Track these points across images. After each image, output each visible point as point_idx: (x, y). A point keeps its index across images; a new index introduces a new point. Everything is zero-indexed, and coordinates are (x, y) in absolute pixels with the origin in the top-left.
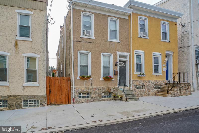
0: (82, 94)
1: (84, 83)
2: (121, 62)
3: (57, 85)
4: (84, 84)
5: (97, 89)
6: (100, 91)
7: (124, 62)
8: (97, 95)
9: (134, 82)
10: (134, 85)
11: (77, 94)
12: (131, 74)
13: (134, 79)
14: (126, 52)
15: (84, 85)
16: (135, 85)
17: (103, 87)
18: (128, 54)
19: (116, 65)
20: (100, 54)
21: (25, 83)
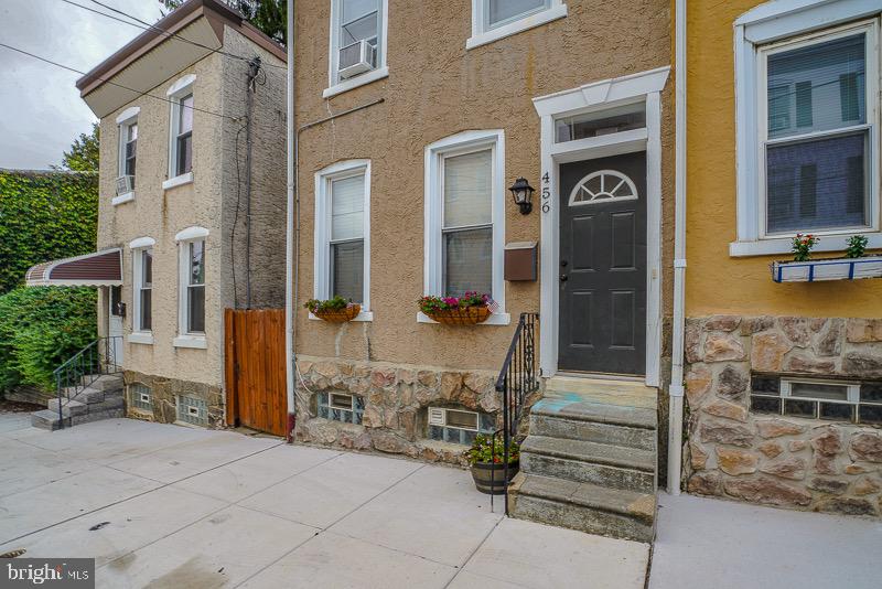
0: (335, 397)
1: (338, 339)
2: (602, 173)
3: (256, 346)
4: (337, 348)
5: (391, 379)
6: (407, 392)
7: (634, 162)
8: (391, 414)
9: (723, 340)
10: (717, 370)
11: (305, 397)
12: (680, 262)
13: (716, 315)
14: (628, 70)
15: (338, 353)
16: (728, 377)
17: (427, 368)
18: (645, 86)
19: (526, 208)
20: (419, 155)
21: (180, 337)
